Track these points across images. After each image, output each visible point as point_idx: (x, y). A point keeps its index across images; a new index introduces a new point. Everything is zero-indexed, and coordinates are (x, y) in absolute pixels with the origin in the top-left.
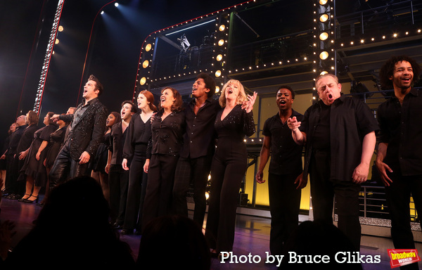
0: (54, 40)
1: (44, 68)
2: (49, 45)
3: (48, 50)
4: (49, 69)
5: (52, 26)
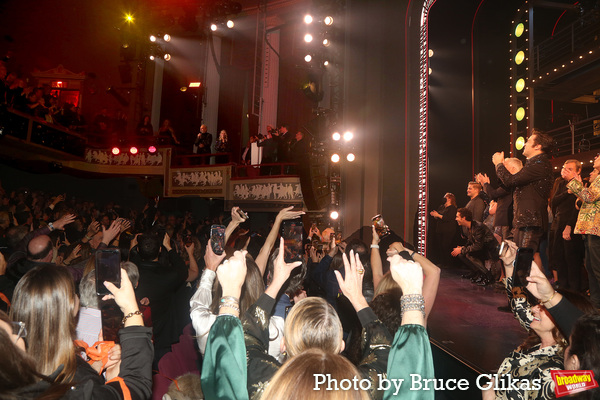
0: (426, 70)
1: (421, 110)
2: (421, 81)
3: (421, 87)
4: (428, 110)
5: (420, 55)
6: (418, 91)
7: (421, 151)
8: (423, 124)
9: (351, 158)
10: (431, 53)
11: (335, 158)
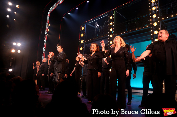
0: (47, 30)
2: (46, 32)
4: (46, 41)
5: (46, 25)
6: (44, 35)
7: (43, 53)
8: (45, 45)
9: (19, 51)
10: (49, 25)
11: (13, 51)
